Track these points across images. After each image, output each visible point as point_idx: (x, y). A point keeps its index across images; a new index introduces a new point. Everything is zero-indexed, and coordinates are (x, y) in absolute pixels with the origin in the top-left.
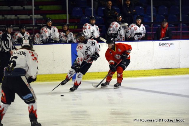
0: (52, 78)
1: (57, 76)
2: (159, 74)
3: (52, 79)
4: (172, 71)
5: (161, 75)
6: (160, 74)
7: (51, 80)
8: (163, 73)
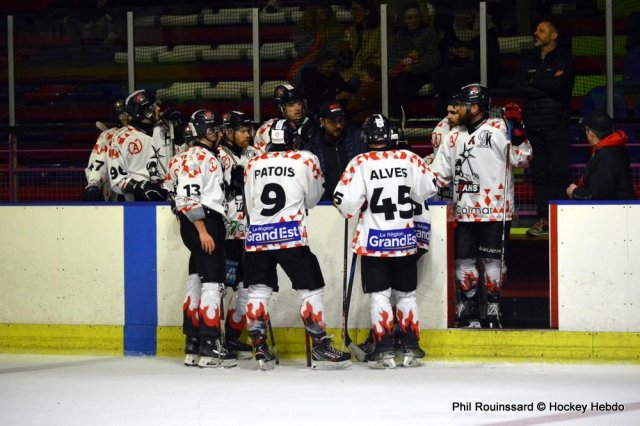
0: (53, 339)
1: (69, 335)
2: (465, 351)
3: (52, 344)
4: (522, 342)
5: (475, 356)
6: (471, 352)
7: (49, 347)
8: (483, 347)
